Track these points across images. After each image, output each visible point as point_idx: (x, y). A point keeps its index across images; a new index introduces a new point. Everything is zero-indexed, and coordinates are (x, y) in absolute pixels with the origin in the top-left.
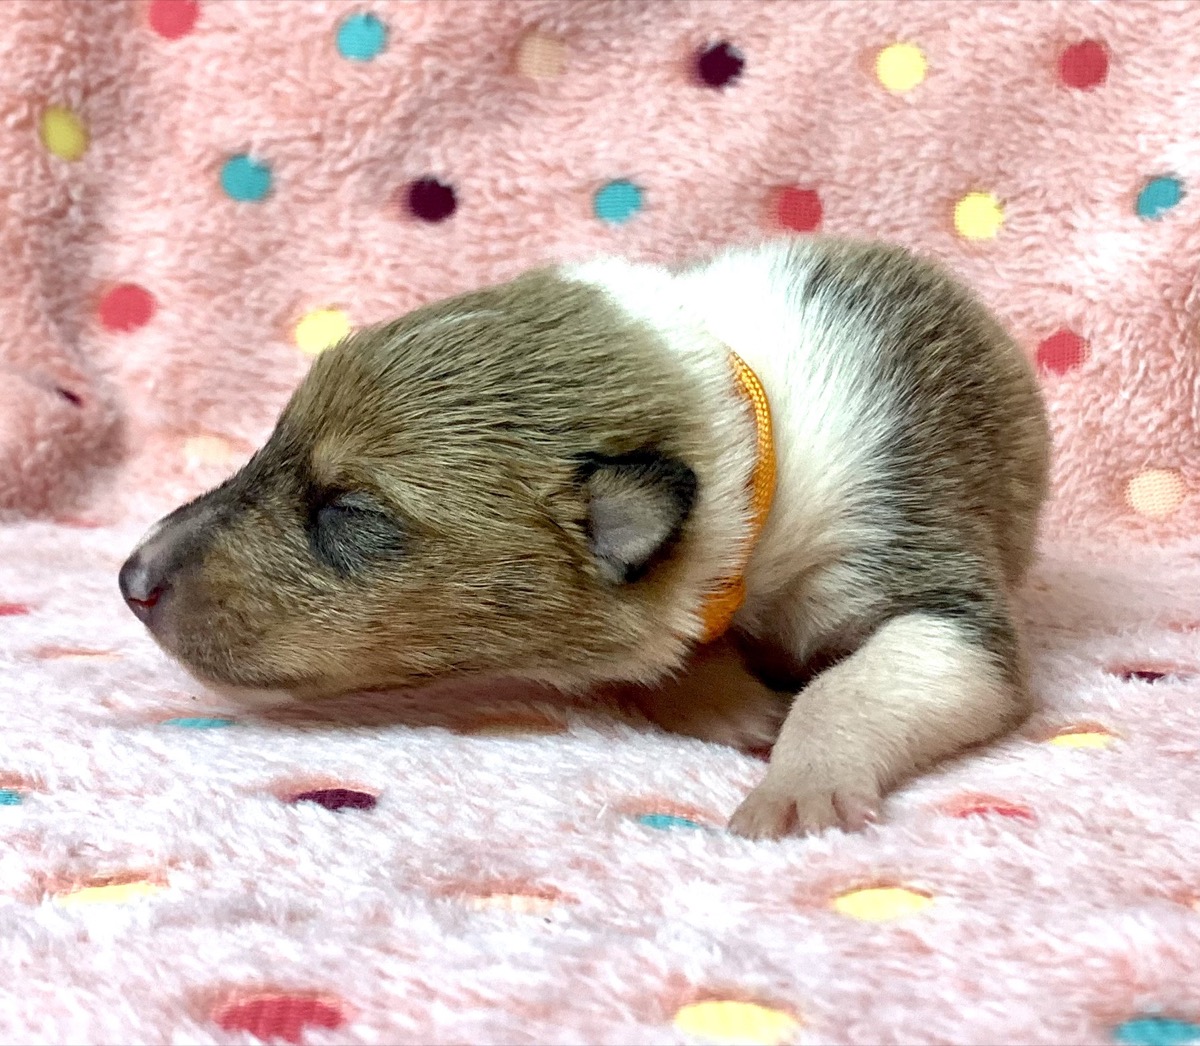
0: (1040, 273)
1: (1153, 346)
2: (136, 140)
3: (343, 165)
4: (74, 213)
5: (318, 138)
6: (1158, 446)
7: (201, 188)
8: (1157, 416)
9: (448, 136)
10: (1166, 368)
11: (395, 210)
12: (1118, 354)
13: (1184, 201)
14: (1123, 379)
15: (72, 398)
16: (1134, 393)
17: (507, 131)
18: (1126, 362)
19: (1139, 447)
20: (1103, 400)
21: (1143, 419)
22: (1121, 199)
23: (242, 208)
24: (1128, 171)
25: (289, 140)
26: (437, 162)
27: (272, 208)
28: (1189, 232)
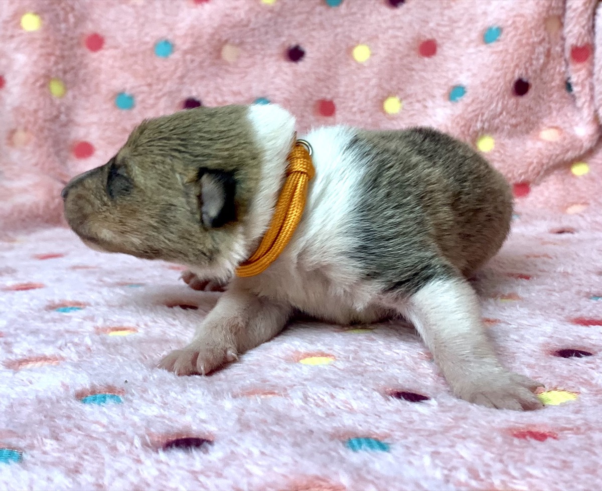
2: (84, 89)
3: (160, 94)
4: (63, 117)
5: (150, 85)
7: (108, 106)
9: (198, 82)
13: (465, 94)
17: (219, 80)
22: (444, 96)
23: (124, 112)
24: (445, 85)
25: (140, 86)
26: (194, 92)
27: (135, 111)
28: (468, 105)
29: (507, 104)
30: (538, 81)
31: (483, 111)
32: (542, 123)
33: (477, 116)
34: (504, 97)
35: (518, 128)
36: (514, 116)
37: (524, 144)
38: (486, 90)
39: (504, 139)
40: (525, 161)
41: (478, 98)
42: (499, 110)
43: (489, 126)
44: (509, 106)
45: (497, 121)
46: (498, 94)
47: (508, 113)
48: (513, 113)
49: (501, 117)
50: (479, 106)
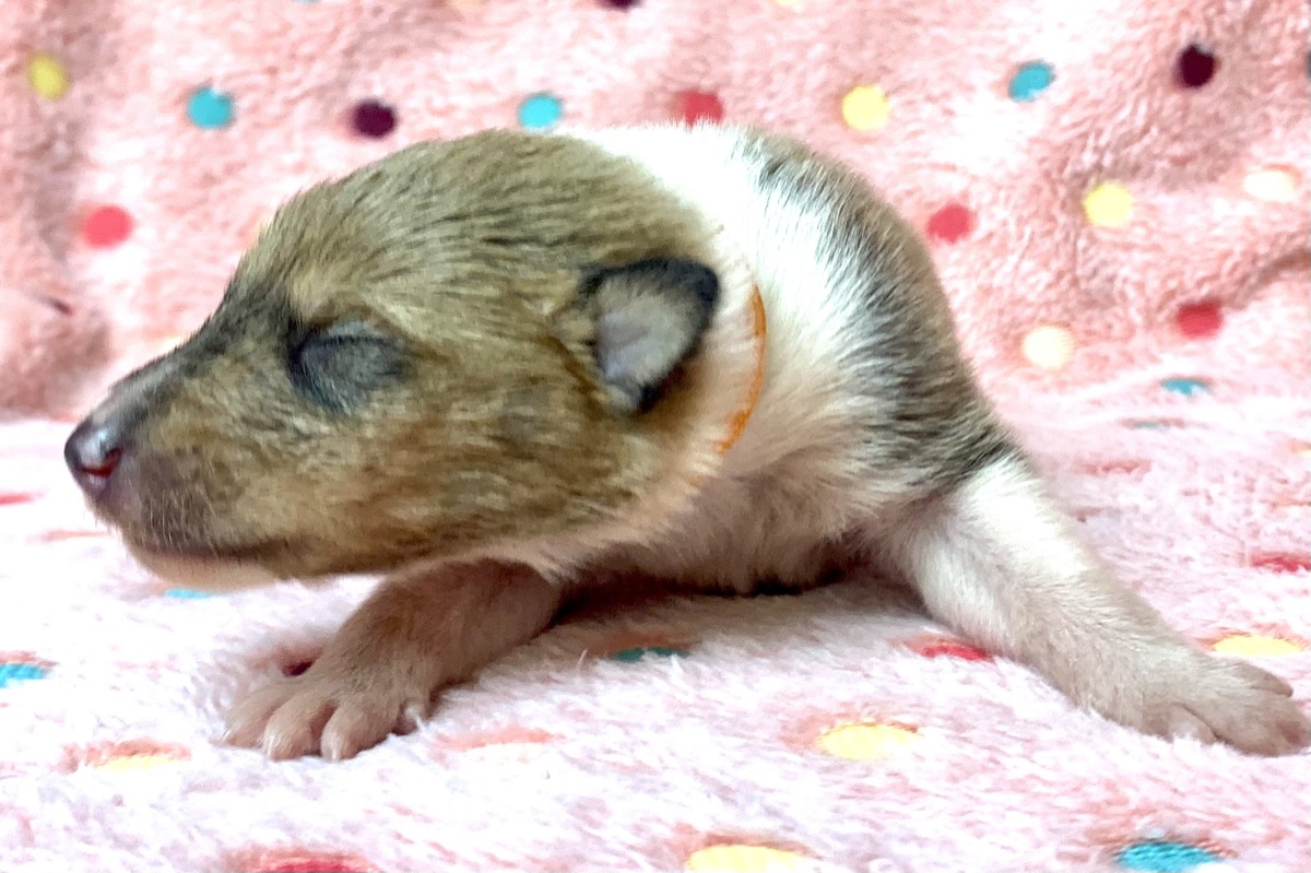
0: (926, 155)
1: (1035, 214)
2: (112, 80)
3: (296, 92)
4: (60, 148)
5: (272, 71)
6: (1048, 304)
7: (171, 119)
8: (1046, 277)
9: (387, 64)
10: (1049, 233)
11: (343, 130)
12: (1005, 223)
13: (1054, 85)
14: (1011, 245)
15: (63, 308)
16: (1022, 257)
17: (438, 57)
18: (1012, 228)
19: (1030, 305)
20: (995, 263)
21: (1032, 280)
22: (995, 86)
23: (209, 134)
24: (1001, 60)
25: (246, 73)
26: (378, 86)
27: (234, 133)
28: (1061, 110)
29: (1161, 109)
30: (1237, 52)
31: (1100, 124)
32: (1250, 156)
33: (1085, 136)
34: (1151, 90)
35: (1190, 168)
36: (1177, 138)
37: (1207, 206)
38: (1107, 73)
39: (1155, 195)
40: (1211, 250)
41: (1084, 93)
42: (1140, 122)
43: (1116, 163)
44: (1165, 114)
45: (1136, 149)
46: (1138, 84)
47: (1163, 130)
48: (1176, 129)
49: (1147, 140)
50: (1090, 112)
